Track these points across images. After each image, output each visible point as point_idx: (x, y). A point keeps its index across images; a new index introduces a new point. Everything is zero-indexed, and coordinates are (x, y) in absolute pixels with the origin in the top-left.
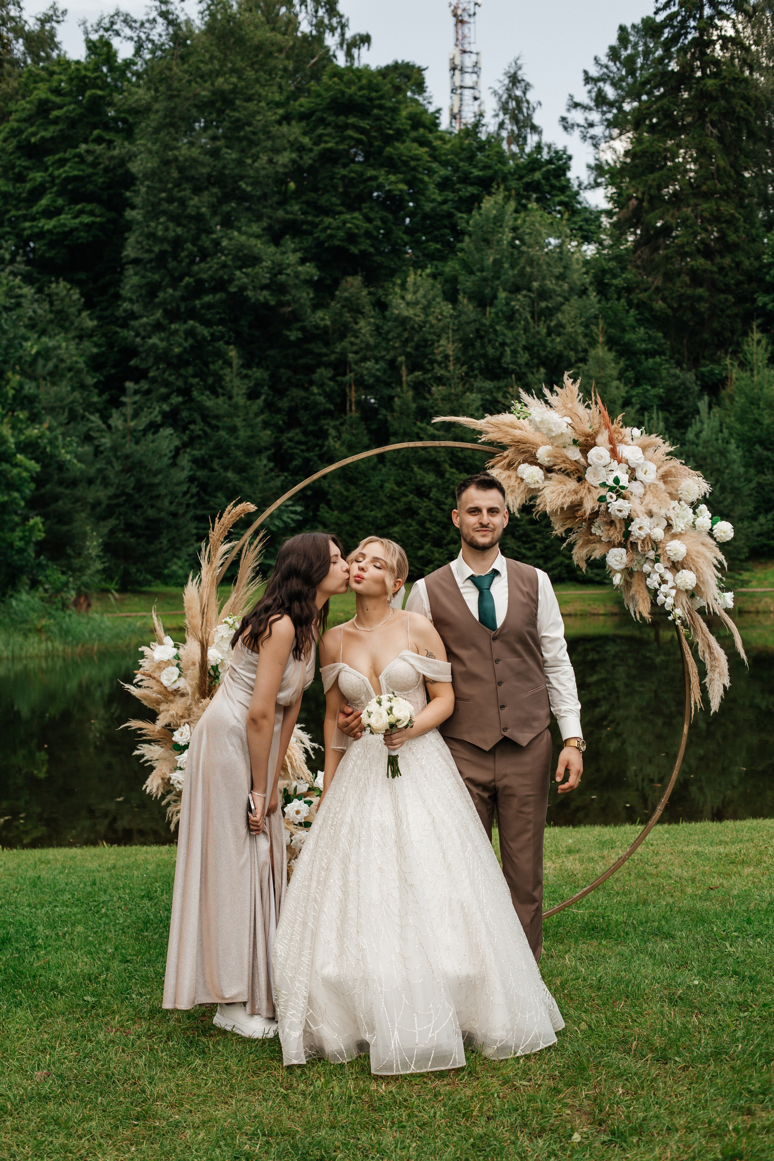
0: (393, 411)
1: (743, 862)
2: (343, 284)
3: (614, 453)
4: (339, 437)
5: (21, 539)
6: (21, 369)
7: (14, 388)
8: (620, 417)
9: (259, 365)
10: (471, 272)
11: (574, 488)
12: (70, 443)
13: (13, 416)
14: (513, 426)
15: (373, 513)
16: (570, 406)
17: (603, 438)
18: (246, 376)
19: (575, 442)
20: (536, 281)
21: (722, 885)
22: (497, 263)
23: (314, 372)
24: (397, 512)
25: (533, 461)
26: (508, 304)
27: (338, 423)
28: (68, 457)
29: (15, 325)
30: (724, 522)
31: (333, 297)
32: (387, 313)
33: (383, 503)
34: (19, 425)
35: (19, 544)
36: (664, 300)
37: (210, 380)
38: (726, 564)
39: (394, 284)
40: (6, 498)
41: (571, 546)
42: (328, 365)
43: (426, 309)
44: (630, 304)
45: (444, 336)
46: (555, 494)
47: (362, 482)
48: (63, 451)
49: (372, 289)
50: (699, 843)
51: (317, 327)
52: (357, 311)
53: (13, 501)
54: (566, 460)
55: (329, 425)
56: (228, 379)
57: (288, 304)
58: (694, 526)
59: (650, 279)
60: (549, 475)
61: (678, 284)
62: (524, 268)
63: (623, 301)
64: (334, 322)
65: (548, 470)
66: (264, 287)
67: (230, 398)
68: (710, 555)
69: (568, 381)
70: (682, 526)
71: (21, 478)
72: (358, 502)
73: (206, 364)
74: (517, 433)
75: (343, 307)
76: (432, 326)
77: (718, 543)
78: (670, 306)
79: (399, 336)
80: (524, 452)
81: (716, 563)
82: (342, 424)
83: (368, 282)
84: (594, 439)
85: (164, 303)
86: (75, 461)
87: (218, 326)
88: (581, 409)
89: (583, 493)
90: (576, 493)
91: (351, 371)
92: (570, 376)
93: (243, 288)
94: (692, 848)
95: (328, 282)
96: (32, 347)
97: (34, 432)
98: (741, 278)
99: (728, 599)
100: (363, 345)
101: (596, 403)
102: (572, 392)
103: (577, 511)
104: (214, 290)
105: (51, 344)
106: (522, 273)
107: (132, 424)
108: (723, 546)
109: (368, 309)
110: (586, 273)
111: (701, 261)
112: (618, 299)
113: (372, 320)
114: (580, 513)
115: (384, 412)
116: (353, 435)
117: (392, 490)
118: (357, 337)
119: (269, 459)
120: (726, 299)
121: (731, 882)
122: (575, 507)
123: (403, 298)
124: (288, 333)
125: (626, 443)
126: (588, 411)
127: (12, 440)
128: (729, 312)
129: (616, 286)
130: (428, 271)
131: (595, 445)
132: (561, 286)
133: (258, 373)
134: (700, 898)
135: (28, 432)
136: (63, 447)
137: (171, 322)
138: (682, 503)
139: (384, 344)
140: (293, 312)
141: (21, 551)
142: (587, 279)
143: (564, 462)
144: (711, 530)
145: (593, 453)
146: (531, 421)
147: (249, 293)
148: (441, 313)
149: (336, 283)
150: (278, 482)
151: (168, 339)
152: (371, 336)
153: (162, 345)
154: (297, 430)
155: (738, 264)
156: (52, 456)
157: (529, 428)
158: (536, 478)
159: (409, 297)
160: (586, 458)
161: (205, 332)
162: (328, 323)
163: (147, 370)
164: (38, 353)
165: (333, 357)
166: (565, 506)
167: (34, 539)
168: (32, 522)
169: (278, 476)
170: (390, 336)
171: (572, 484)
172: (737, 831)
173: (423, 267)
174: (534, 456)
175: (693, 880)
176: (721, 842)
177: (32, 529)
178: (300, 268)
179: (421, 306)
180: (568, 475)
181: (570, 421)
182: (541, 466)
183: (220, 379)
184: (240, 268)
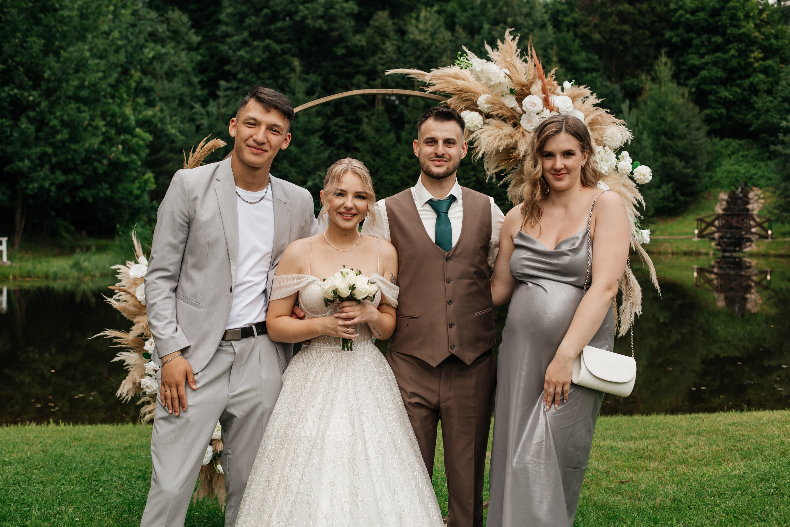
0: (407, 106)
1: (649, 458)
2: (376, 16)
3: (546, 102)
4: (369, 124)
5: (139, 188)
6: (142, 67)
7: (135, 81)
8: (553, 72)
9: (315, 72)
10: (465, 10)
11: (509, 132)
12: (175, 122)
13: (134, 101)
14: (457, 77)
15: (392, 177)
16: (509, 59)
17: (537, 87)
18: (305, 80)
19: (512, 91)
20: (510, 17)
21: (632, 479)
22: (483, 4)
23: (353, 77)
24: (409, 177)
25: (474, 107)
26: (490, 33)
27: (369, 113)
28: (173, 131)
29: (137, 37)
30: (643, 166)
31: (368, 25)
32: (406, 38)
33: (399, 170)
34: (139, 108)
35: (137, 192)
36: (600, 33)
37: (280, 82)
38: (644, 204)
39: (411, 17)
40: (127, 159)
41: (506, 185)
42: (364, 73)
43: (433, 35)
44: (576, 35)
45: (445, 54)
46: (492, 138)
47: (384, 155)
48: (169, 127)
49: (396, 21)
50: (613, 438)
51: (356, 46)
52: (384, 35)
53: (133, 161)
54: (503, 107)
55: (363, 114)
56: (292, 81)
57: (336, 29)
58: (617, 169)
59: (590, 18)
60: (487, 121)
61: (610, 22)
62: (502, 8)
63: (571, 33)
64: (368, 42)
65: (487, 116)
66: (321, 17)
67: (294, 94)
68: (630, 196)
69: (508, 37)
70: (606, 169)
71: (139, 145)
72: (382, 169)
73: (278, 70)
74: (460, 83)
75: (375, 32)
76: (437, 47)
77: (638, 185)
78: (604, 38)
79: (413, 54)
80: (466, 100)
81: (636, 202)
82: (372, 115)
83: (393, 15)
84: (529, 89)
85: (249, 27)
86: (178, 134)
87: (286, 43)
88: (518, 62)
89: (518, 136)
90: (512, 137)
91: (379, 77)
92: (511, 33)
93: (304, 18)
94: (608, 442)
95: (365, 14)
96: (149, 53)
97: (149, 112)
98: (654, 19)
99: (645, 234)
100: (388, 60)
101: (532, 57)
102: (511, 48)
103: (512, 153)
104: (284, 19)
105: (163, 51)
106: (500, 12)
107: (223, 110)
108: (641, 188)
109: (392, 34)
110: (546, 12)
111: (626, 7)
112: (568, 31)
113: (395, 42)
114: (514, 155)
115: (402, 106)
116: (379, 122)
117: (406, 161)
118: (384, 54)
119: (321, 138)
120: (644, 34)
121: (640, 476)
122: (511, 149)
123: (417, 27)
124: (335, 49)
125: (558, 95)
126: (525, 64)
127: (132, 118)
128: (645, 42)
129: (567, 23)
130: (435, 8)
131: (530, 93)
132: (527, 21)
133: (313, 78)
134: (613, 492)
135: (144, 113)
136: (171, 124)
137: (255, 40)
138: (606, 148)
139: (403, 59)
140: (340, 36)
141: (138, 197)
142: (546, 17)
143: (501, 108)
144: (632, 173)
145: (527, 101)
146: (472, 71)
147: (309, 21)
148: (443, 39)
149: (370, 16)
150: (326, 154)
151: (251, 52)
152: (394, 53)
153: (247, 56)
154: (341, 118)
155: (653, 9)
156: (162, 131)
157: (472, 78)
158: (476, 123)
159: (421, 26)
160: (521, 106)
161: (277, 48)
162: (364, 43)
163: (236, 74)
164: (154, 58)
165: (367, 68)
166: (501, 149)
167: (147, 189)
168: (146, 176)
169: (326, 150)
170: (407, 54)
171: (508, 129)
172: (645, 428)
173: (432, 6)
174: (475, 104)
175: (607, 473)
176: (632, 438)
177: (146, 182)
178: (345, 5)
179: (428, 33)
180: (504, 120)
181: (508, 73)
182: (481, 112)
183: (287, 81)
184: (303, 3)
